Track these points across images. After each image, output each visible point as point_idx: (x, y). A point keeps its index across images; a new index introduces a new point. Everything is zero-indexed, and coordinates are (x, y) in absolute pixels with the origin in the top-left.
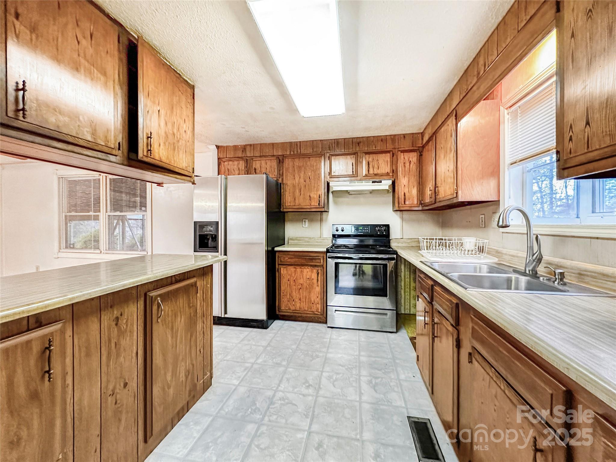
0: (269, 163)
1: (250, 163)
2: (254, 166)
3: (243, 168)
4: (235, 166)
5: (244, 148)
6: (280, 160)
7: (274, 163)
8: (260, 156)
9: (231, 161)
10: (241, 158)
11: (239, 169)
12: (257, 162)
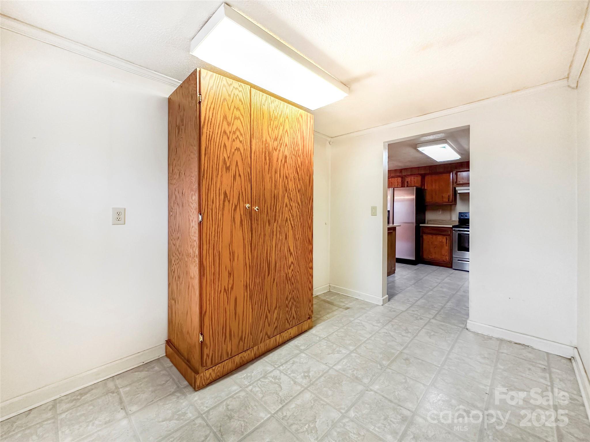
0: (416, 178)
1: (404, 178)
2: (407, 180)
3: (400, 182)
4: (396, 181)
5: (401, 171)
6: (423, 176)
7: (419, 178)
8: (411, 175)
9: (393, 178)
10: (399, 176)
11: (398, 182)
12: (409, 178)
